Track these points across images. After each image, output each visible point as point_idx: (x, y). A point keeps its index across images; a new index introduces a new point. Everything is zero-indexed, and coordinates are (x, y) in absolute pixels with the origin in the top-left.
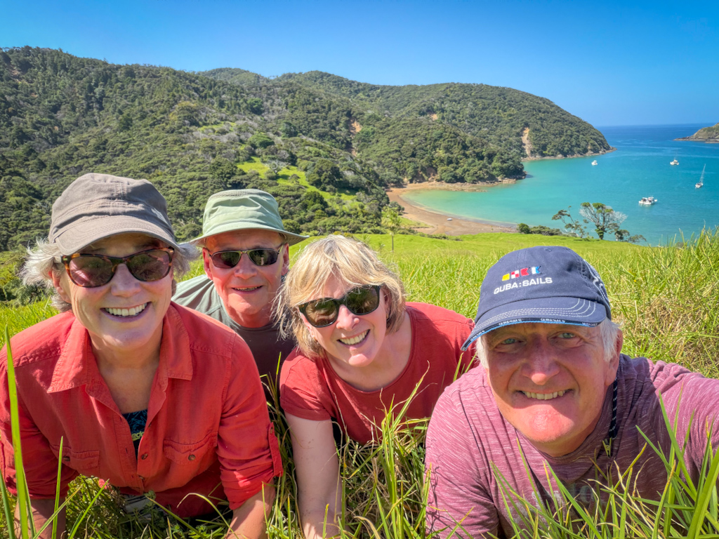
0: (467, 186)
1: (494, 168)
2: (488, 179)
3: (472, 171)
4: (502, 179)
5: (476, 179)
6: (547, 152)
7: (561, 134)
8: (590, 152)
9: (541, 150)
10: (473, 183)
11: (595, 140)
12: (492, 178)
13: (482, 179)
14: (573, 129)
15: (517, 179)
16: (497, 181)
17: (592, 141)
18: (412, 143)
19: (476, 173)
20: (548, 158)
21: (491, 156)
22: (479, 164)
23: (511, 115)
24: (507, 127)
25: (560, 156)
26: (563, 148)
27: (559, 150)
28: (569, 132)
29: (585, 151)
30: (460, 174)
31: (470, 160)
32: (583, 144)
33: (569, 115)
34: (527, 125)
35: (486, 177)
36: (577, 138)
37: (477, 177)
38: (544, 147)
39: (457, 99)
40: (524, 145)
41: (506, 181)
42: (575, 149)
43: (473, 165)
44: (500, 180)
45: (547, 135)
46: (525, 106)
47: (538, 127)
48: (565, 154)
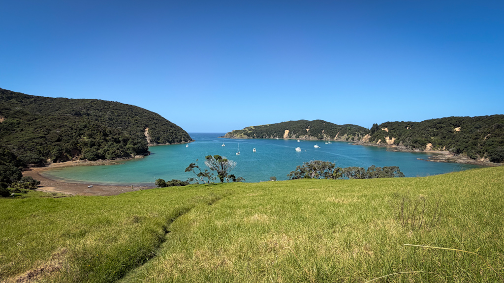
0: (107, 162)
1: (128, 148)
2: (124, 156)
3: (111, 151)
4: (135, 155)
5: (114, 156)
6: (160, 141)
7: (167, 131)
8: (183, 142)
9: (156, 140)
10: (113, 159)
11: (185, 135)
12: (127, 155)
13: (119, 156)
14: (173, 129)
15: (144, 155)
16: (131, 157)
17: (183, 136)
18: (58, 131)
19: (115, 152)
20: (161, 144)
21: (125, 141)
22: (117, 146)
23: (136, 120)
24: (135, 127)
25: (168, 143)
26: (169, 139)
27: (167, 140)
28: (171, 131)
29: (181, 141)
30: (102, 153)
31: (110, 143)
32: (179, 137)
33: (170, 122)
34: (147, 126)
35: (122, 154)
36: (176, 134)
37: (115, 155)
38: (158, 139)
39: (99, 108)
40: (146, 137)
41: (137, 157)
42: (175, 140)
43: (111, 146)
44: (133, 156)
45: (159, 131)
46: (145, 116)
47: (154, 127)
48: (170, 143)
